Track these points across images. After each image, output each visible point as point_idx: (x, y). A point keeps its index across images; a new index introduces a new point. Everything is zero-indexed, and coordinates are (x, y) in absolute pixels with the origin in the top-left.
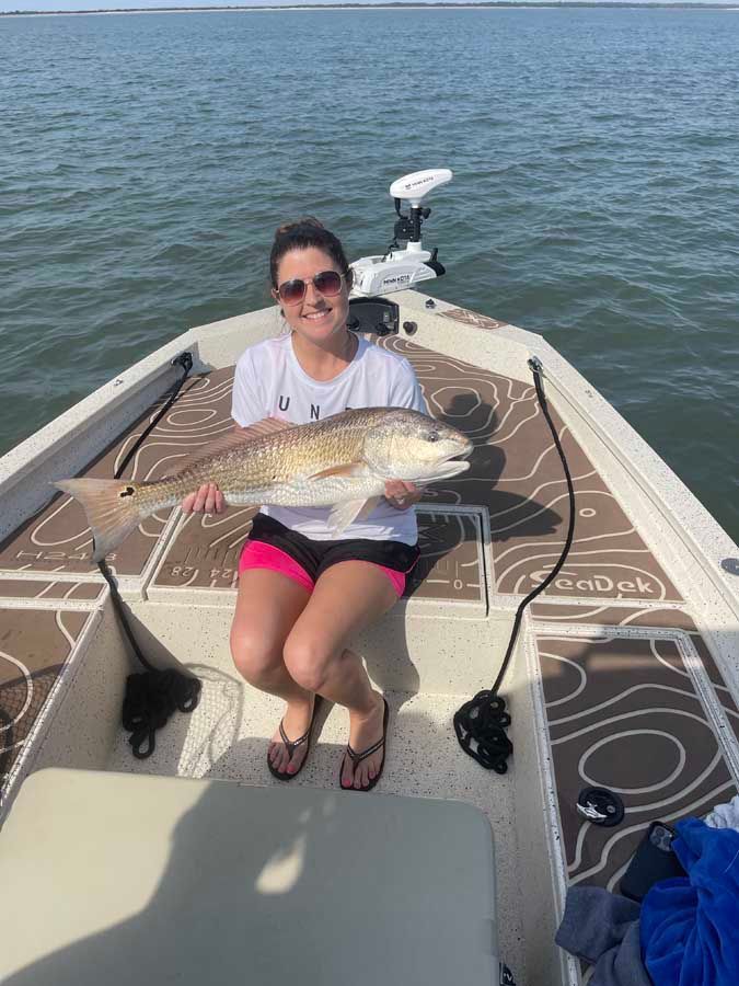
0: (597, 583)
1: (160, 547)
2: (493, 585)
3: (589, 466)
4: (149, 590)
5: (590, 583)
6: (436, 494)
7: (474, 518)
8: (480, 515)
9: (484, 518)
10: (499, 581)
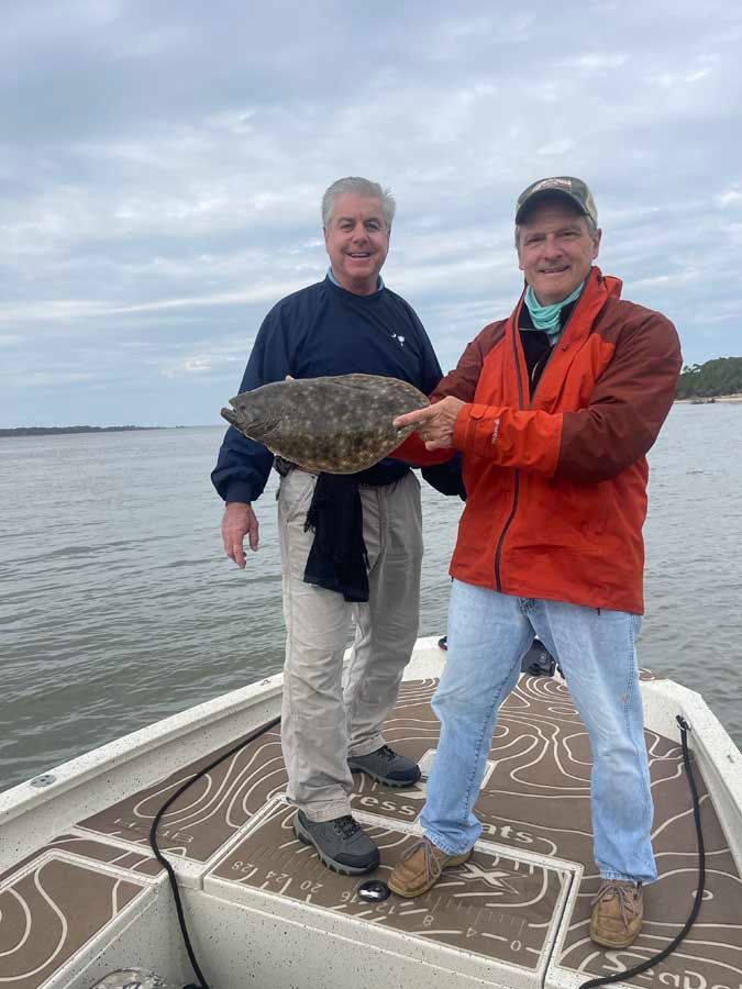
0: (687, 980)
1: (236, 838)
2: (558, 955)
3: (724, 843)
4: (206, 878)
5: (677, 978)
6: (530, 840)
7: (563, 874)
8: (573, 873)
9: (576, 878)
10: (566, 952)
